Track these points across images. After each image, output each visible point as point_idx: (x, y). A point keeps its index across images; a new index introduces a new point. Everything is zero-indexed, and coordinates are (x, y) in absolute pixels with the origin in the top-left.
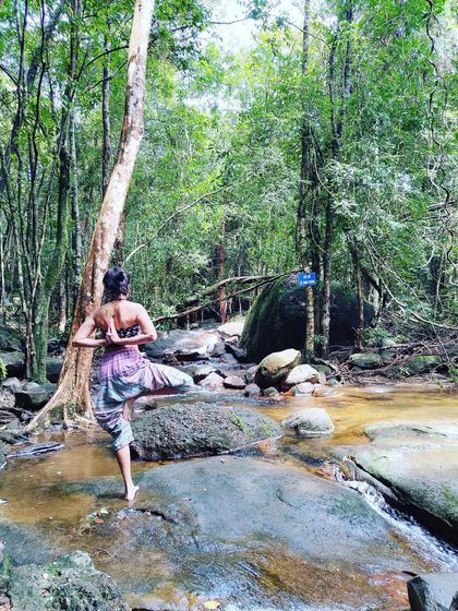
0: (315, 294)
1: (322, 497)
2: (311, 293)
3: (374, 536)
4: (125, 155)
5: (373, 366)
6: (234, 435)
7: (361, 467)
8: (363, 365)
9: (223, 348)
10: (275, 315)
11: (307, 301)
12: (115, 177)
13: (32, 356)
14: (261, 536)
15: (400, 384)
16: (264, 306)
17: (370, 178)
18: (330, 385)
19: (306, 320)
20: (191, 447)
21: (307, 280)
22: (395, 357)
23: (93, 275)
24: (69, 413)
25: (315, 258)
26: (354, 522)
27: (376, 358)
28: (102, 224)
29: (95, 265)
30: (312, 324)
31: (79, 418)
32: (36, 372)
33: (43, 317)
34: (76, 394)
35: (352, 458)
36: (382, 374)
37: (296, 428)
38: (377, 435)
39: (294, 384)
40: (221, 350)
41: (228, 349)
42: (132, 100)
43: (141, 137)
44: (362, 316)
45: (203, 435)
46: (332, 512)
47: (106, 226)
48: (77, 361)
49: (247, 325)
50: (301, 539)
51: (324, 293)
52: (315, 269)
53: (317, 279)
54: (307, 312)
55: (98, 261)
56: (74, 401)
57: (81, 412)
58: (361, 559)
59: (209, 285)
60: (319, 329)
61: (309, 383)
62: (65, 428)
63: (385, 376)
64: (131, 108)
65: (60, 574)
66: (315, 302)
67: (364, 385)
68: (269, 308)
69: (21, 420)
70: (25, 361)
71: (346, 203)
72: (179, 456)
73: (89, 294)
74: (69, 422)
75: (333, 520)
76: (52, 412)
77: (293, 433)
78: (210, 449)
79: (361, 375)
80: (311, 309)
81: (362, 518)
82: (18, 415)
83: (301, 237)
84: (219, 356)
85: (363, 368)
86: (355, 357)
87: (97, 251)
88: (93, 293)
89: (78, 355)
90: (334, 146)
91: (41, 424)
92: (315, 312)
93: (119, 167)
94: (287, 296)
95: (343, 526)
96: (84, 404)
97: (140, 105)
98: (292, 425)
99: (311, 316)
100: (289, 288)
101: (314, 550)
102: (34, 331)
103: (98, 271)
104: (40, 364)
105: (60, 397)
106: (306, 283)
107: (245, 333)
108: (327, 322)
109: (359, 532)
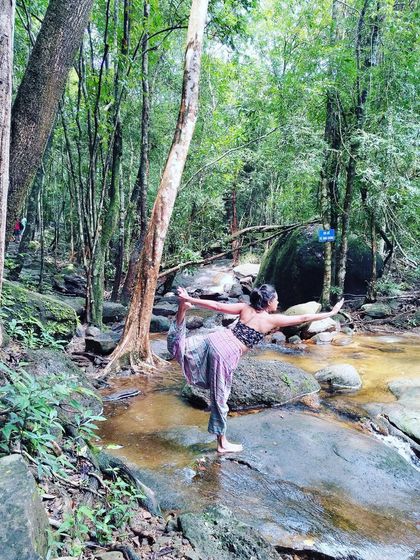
0: (332, 248)
1: (370, 453)
2: (329, 248)
3: (413, 487)
4: (182, 136)
5: (382, 316)
6: (283, 390)
7: (394, 425)
8: (373, 314)
9: (240, 288)
10: (292, 264)
11: (325, 255)
12: (173, 155)
13: (91, 304)
14: (330, 486)
15: (407, 334)
16: (281, 253)
17: (394, 148)
18: (344, 333)
19: (324, 272)
20: (251, 400)
21: (327, 236)
22: (401, 306)
23: (154, 243)
24: (134, 359)
25: (334, 216)
26: (398, 476)
27: (385, 308)
28: (162, 198)
29: (155, 234)
30: (329, 276)
31: (142, 363)
32: (94, 317)
33: (100, 270)
34: (138, 343)
35: (385, 416)
36: (390, 324)
37: (329, 381)
38: (402, 393)
39: (315, 333)
40: (239, 291)
41: (245, 291)
42: (189, 85)
43: (196, 119)
44: (374, 270)
45: (260, 391)
46: (380, 467)
47: (165, 200)
48: (140, 316)
49: (263, 269)
50: (360, 489)
51: (341, 248)
52: (334, 226)
53: (336, 234)
54: (324, 265)
55: (158, 231)
56: (137, 349)
57: (143, 358)
58: (407, 508)
59: (231, 233)
60: (335, 281)
61: (328, 333)
62: (133, 373)
63: (393, 325)
64: (188, 92)
65: (215, 523)
66: (332, 256)
67: (375, 334)
68: (286, 256)
69: (95, 364)
70: (86, 307)
71: (370, 171)
72: (241, 408)
73: (150, 260)
74: (135, 368)
75: (381, 474)
76: (121, 359)
77: (327, 386)
78: (264, 402)
79: (372, 324)
80: (329, 263)
81: (403, 473)
82: (92, 359)
83: (322, 196)
84: (238, 297)
85: (374, 318)
86: (368, 307)
87: (158, 222)
88: (154, 258)
89: (141, 310)
90: (358, 111)
91: (113, 369)
92: (332, 265)
93: (177, 147)
94: (305, 248)
95: (389, 479)
96: (145, 351)
97: (196, 89)
98: (325, 378)
99: (329, 268)
100: (306, 239)
101: (371, 499)
102: (93, 282)
103: (158, 240)
104: (97, 310)
105: (127, 346)
106: (325, 238)
107: (260, 276)
108: (342, 274)
109: (402, 484)
